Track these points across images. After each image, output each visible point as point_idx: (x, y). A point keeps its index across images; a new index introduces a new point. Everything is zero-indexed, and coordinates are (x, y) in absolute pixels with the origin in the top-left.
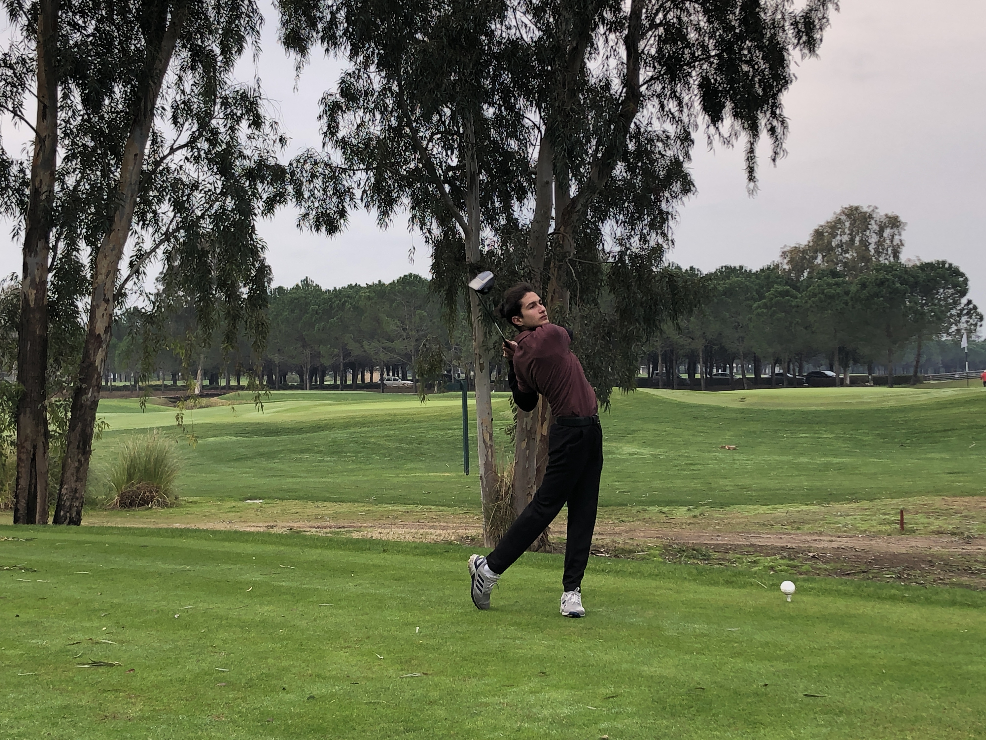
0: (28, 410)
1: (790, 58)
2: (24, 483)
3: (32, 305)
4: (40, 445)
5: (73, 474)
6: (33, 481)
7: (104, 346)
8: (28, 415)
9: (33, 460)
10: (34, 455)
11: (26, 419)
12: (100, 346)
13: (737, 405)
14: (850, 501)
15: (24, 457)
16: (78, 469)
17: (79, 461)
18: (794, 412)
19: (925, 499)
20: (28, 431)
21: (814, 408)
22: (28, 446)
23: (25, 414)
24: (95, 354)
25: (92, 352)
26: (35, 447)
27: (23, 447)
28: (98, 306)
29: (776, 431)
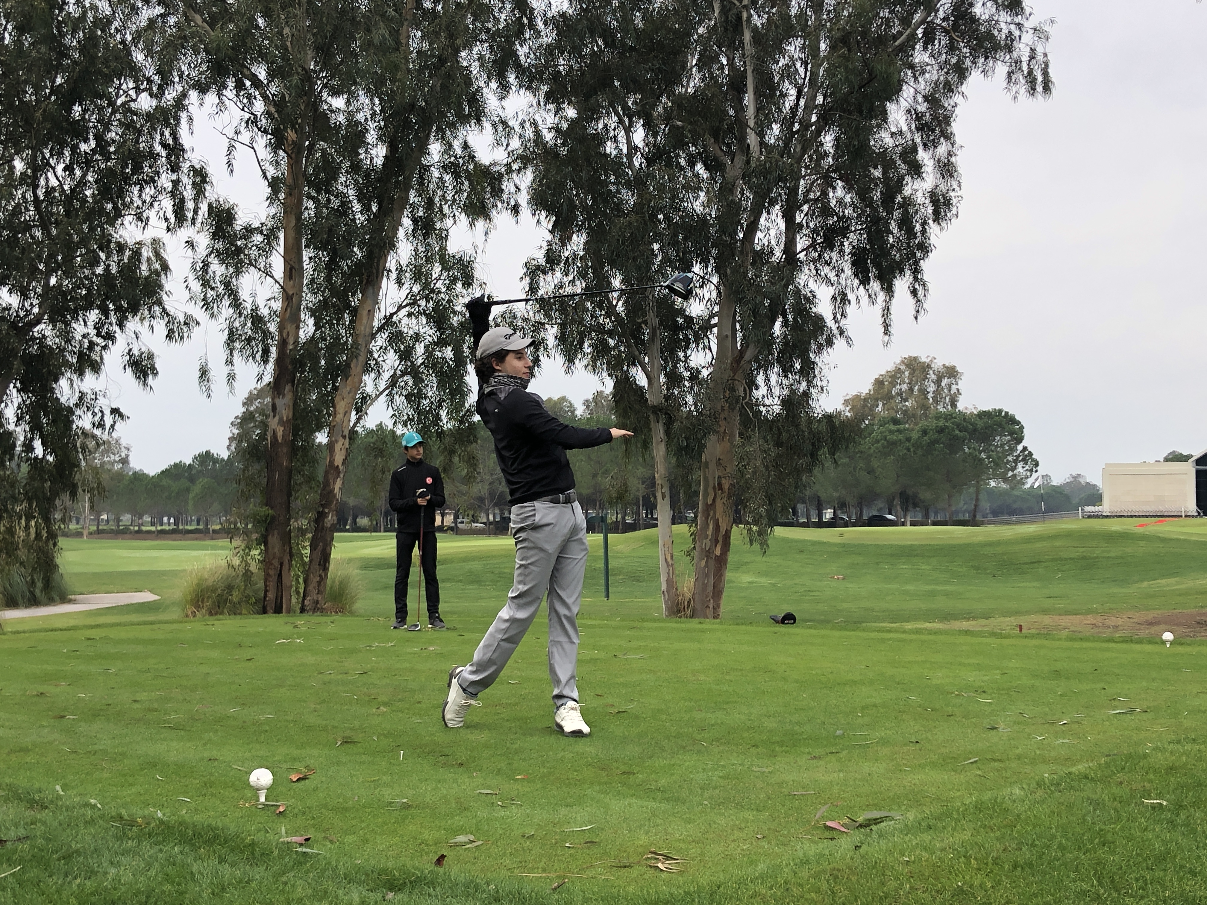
0: (276, 532)
1: (931, 231)
2: (271, 595)
3: (280, 440)
4: (286, 562)
5: (314, 588)
6: (280, 593)
7: (342, 476)
8: (276, 536)
9: (280, 575)
10: (281, 571)
11: (274, 540)
12: (338, 476)
13: (838, 540)
14: (968, 619)
15: (271, 572)
16: (319, 583)
17: (320, 576)
18: (891, 546)
19: (1034, 618)
20: (276, 550)
21: (909, 543)
22: (276, 563)
23: (273, 535)
24: (334, 483)
25: (331, 481)
26: (282, 564)
27: (272, 564)
28: (337, 441)
29: (877, 563)
